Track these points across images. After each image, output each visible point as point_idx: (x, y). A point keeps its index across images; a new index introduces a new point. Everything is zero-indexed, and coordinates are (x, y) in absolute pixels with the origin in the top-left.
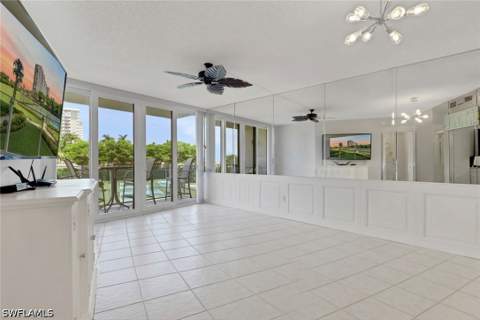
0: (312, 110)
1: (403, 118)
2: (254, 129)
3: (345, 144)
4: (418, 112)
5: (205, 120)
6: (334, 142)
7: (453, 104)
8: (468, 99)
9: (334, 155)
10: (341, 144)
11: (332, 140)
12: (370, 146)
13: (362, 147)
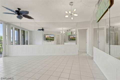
0: (43, 28)
1: (61, 32)
2: (24, 31)
3: (49, 37)
4: (63, 31)
5: (7, 26)
6: (47, 36)
7: (68, 31)
8: (70, 30)
9: (47, 39)
10: (48, 37)
11: (46, 36)
12: (54, 38)
13: (52, 38)
